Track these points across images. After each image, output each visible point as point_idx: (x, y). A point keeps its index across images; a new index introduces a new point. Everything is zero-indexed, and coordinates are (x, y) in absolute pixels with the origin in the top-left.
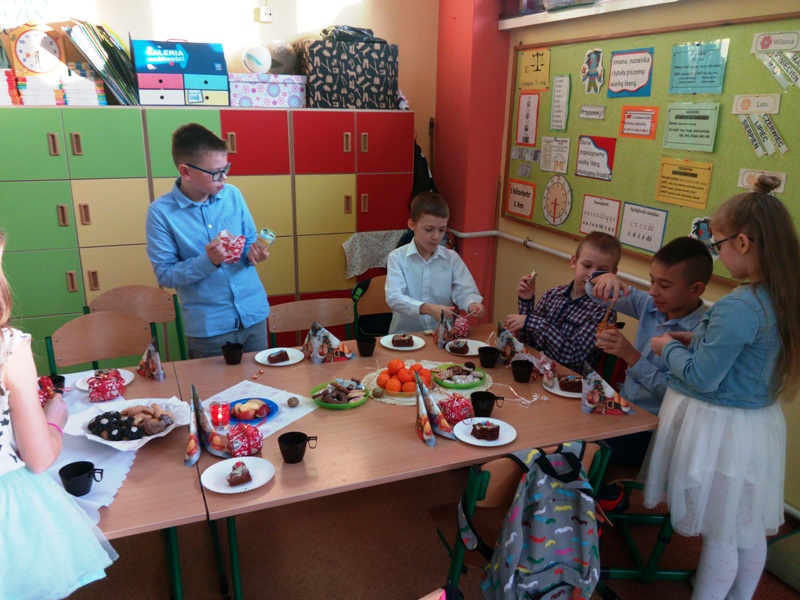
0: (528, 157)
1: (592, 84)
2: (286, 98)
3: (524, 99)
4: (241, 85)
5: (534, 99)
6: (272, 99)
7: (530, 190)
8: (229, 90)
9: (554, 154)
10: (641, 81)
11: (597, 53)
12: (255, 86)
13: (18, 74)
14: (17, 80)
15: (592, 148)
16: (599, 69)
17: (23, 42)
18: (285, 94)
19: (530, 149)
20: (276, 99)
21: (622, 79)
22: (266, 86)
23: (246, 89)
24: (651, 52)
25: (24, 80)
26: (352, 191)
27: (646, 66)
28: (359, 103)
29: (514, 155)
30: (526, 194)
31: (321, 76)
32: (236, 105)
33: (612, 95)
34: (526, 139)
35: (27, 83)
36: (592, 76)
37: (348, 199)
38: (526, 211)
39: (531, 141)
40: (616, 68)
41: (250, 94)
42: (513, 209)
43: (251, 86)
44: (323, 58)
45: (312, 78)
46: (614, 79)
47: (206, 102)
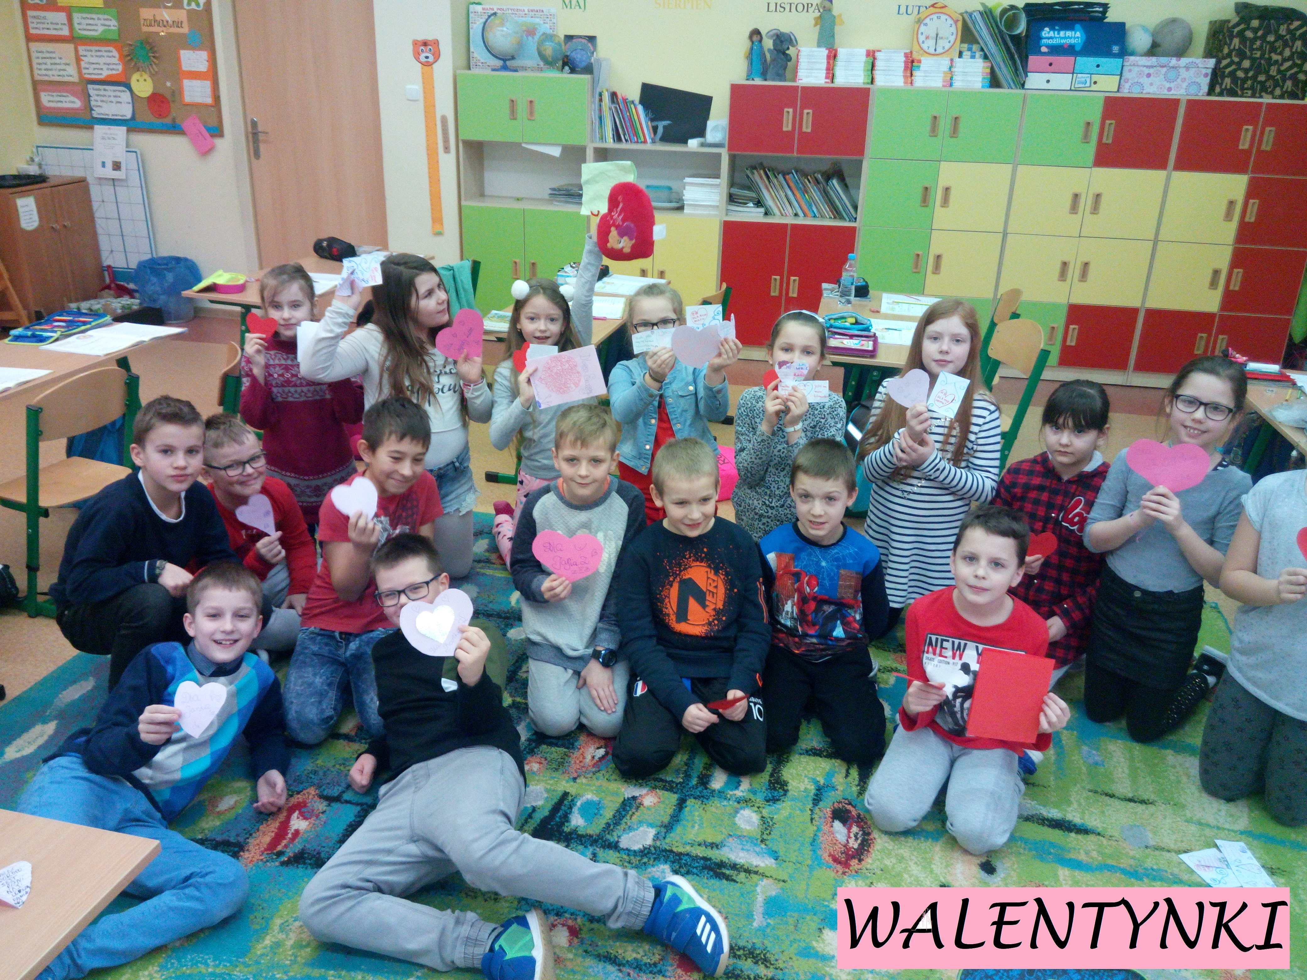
2: (1184, 85)
4: (1136, 69)
6: (1168, 85)
8: (1121, 75)
12: (1151, 71)
13: (915, 56)
14: (913, 62)
17: (926, 25)
18: (1184, 80)
20: (1172, 85)
22: (1164, 70)
23: (1140, 74)
25: (919, 61)
26: (1239, 195)
28: (1278, 92)
31: (1236, 59)
32: (1125, 93)
35: (922, 65)
37: (1232, 203)
41: (1145, 81)
43: (1147, 71)
44: (1244, 40)
45: (1225, 62)
47: (1094, 87)
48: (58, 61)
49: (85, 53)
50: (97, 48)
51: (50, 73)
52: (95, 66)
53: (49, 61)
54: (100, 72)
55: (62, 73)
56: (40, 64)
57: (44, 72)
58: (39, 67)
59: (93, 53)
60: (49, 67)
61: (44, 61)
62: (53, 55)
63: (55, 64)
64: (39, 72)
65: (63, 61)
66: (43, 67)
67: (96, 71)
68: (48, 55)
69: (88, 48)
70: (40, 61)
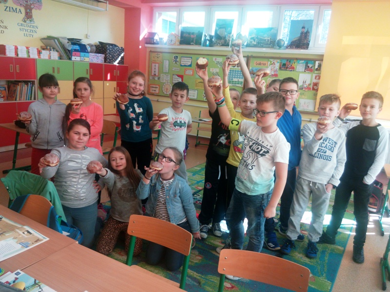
0: (156, 79)
1: (176, 63)
2: (100, 61)
3: (153, 65)
4: (91, 56)
5: (157, 65)
7: (158, 86)
8: (89, 57)
9: (165, 78)
10: (189, 64)
11: (177, 57)
15: (177, 77)
16: (178, 60)
18: (100, 59)
19: (157, 77)
20: (98, 60)
21: (184, 63)
22: (96, 57)
24: (191, 58)
26: (115, 86)
27: (190, 61)
29: (151, 78)
30: (157, 88)
32: (90, 61)
33: (181, 65)
34: (155, 75)
36: (176, 61)
37: (115, 88)
38: (157, 92)
39: (157, 75)
40: (182, 60)
41: (93, 59)
42: (151, 91)
44: (110, 50)
45: (107, 55)
46: (182, 62)
47: (85, 60)
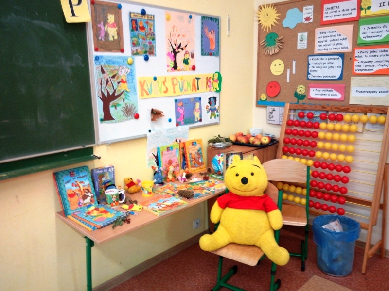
48: (337, 38)
49: (360, 55)
50: (372, 50)
51: (328, 47)
52: (367, 64)
53: (329, 39)
54: (371, 68)
55: (338, 46)
56: (321, 42)
57: (323, 47)
58: (320, 44)
59: (368, 54)
60: (328, 43)
61: (325, 39)
62: (333, 34)
63: (334, 40)
64: (320, 48)
65: (341, 37)
66: (324, 43)
67: (367, 68)
68: (329, 34)
69: (364, 50)
70: (322, 39)
